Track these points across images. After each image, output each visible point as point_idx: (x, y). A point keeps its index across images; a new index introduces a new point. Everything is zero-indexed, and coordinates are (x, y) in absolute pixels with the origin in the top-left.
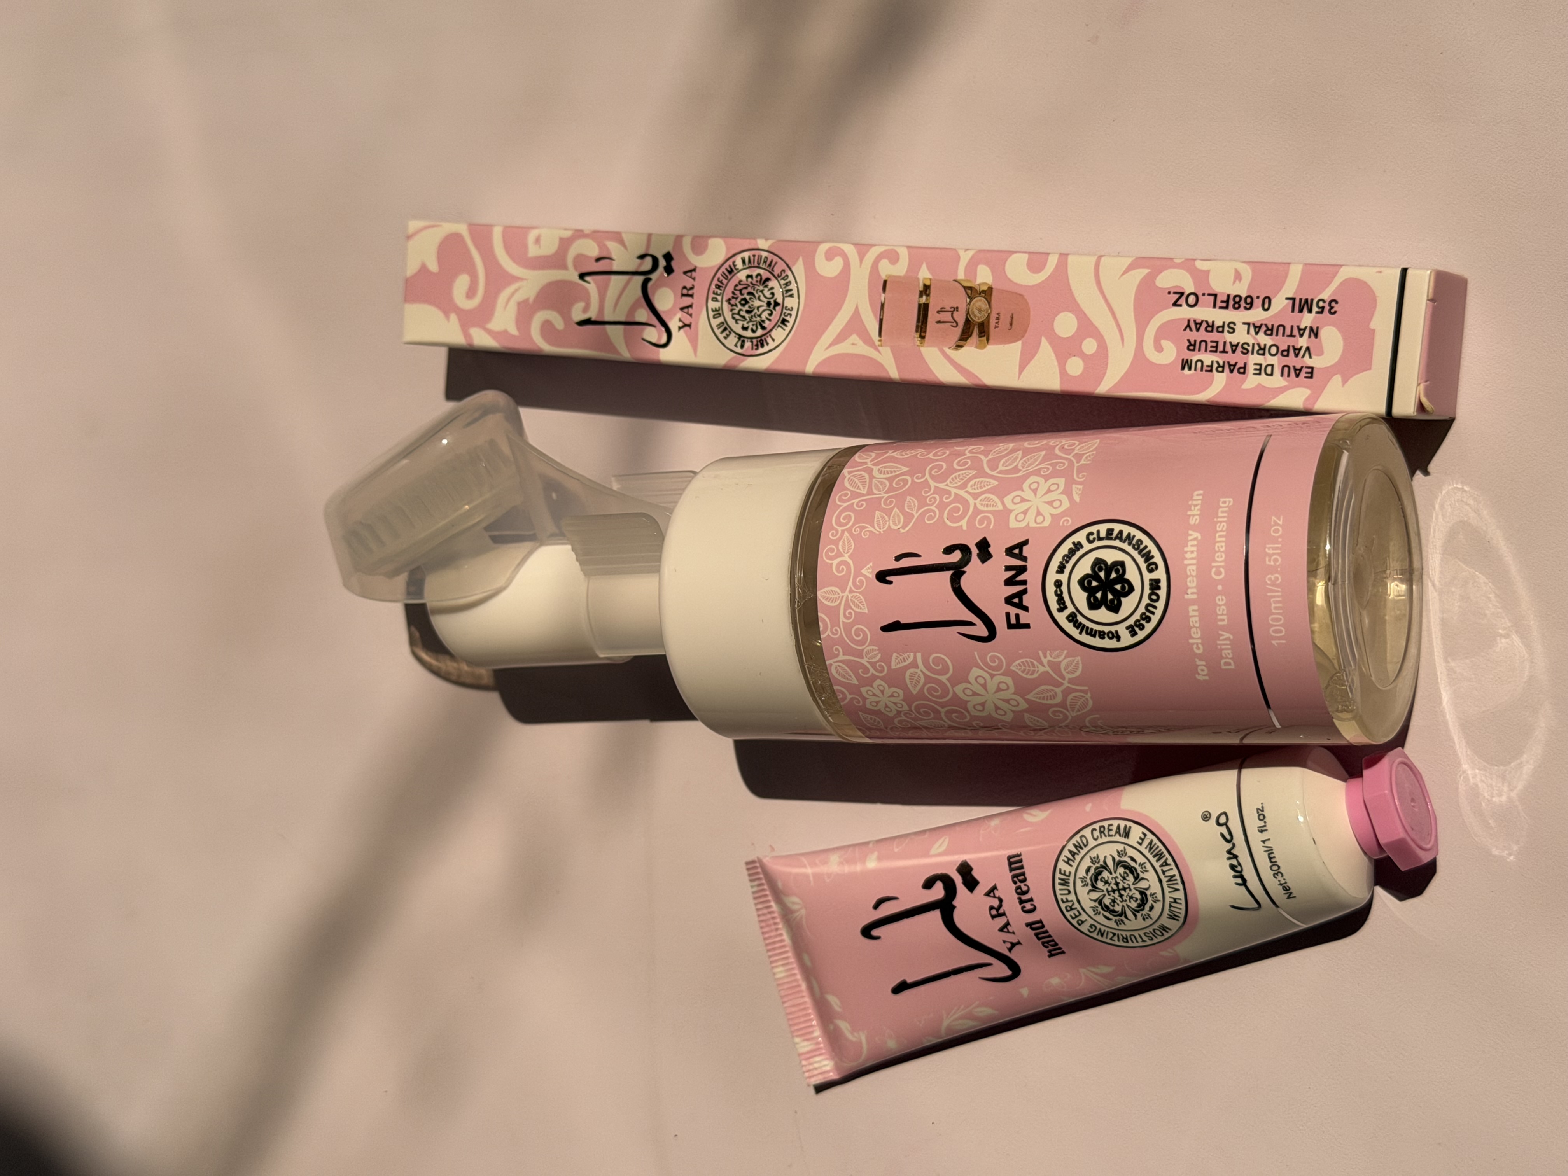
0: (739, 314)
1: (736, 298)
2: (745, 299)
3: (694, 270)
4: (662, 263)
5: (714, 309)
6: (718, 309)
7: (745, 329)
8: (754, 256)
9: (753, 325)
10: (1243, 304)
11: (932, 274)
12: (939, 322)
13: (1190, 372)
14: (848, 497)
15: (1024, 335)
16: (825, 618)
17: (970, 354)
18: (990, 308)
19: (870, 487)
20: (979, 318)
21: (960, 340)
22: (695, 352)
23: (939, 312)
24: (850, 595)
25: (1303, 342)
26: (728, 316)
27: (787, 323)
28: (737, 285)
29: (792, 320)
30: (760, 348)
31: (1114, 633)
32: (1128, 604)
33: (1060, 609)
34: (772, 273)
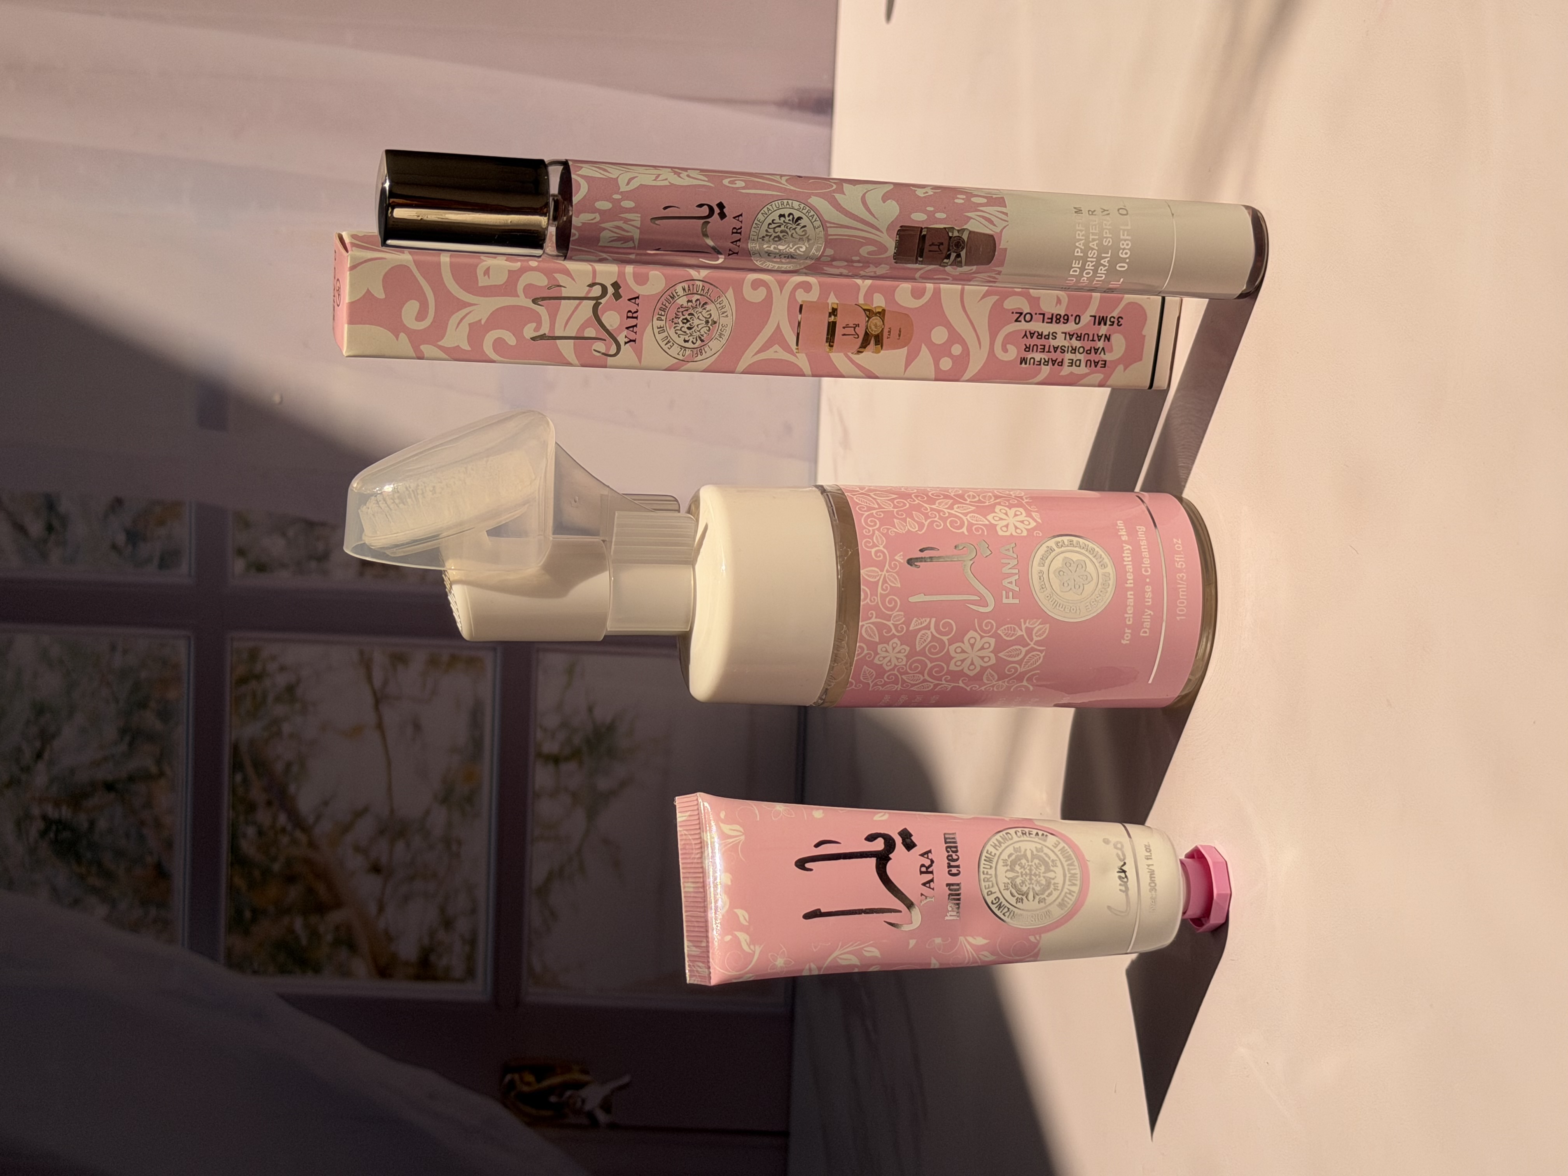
0: (681, 330)
1: (679, 318)
2: (686, 319)
3: (638, 297)
4: (611, 290)
5: (659, 326)
6: (662, 326)
7: (685, 341)
8: (693, 285)
9: (693, 338)
10: (1062, 320)
11: (838, 299)
12: (844, 335)
13: (1026, 366)
14: (865, 509)
15: (909, 343)
16: (866, 589)
17: (868, 357)
18: (884, 324)
19: (878, 504)
20: (875, 331)
21: (860, 347)
22: (640, 361)
23: (844, 328)
24: (887, 574)
25: (1100, 344)
26: (672, 332)
27: (722, 337)
28: (679, 308)
29: (727, 334)
30: (699, 356)
31: (1078, 608)
32: (1089, 588)
33: (1042, 590)
34: (709, 299)
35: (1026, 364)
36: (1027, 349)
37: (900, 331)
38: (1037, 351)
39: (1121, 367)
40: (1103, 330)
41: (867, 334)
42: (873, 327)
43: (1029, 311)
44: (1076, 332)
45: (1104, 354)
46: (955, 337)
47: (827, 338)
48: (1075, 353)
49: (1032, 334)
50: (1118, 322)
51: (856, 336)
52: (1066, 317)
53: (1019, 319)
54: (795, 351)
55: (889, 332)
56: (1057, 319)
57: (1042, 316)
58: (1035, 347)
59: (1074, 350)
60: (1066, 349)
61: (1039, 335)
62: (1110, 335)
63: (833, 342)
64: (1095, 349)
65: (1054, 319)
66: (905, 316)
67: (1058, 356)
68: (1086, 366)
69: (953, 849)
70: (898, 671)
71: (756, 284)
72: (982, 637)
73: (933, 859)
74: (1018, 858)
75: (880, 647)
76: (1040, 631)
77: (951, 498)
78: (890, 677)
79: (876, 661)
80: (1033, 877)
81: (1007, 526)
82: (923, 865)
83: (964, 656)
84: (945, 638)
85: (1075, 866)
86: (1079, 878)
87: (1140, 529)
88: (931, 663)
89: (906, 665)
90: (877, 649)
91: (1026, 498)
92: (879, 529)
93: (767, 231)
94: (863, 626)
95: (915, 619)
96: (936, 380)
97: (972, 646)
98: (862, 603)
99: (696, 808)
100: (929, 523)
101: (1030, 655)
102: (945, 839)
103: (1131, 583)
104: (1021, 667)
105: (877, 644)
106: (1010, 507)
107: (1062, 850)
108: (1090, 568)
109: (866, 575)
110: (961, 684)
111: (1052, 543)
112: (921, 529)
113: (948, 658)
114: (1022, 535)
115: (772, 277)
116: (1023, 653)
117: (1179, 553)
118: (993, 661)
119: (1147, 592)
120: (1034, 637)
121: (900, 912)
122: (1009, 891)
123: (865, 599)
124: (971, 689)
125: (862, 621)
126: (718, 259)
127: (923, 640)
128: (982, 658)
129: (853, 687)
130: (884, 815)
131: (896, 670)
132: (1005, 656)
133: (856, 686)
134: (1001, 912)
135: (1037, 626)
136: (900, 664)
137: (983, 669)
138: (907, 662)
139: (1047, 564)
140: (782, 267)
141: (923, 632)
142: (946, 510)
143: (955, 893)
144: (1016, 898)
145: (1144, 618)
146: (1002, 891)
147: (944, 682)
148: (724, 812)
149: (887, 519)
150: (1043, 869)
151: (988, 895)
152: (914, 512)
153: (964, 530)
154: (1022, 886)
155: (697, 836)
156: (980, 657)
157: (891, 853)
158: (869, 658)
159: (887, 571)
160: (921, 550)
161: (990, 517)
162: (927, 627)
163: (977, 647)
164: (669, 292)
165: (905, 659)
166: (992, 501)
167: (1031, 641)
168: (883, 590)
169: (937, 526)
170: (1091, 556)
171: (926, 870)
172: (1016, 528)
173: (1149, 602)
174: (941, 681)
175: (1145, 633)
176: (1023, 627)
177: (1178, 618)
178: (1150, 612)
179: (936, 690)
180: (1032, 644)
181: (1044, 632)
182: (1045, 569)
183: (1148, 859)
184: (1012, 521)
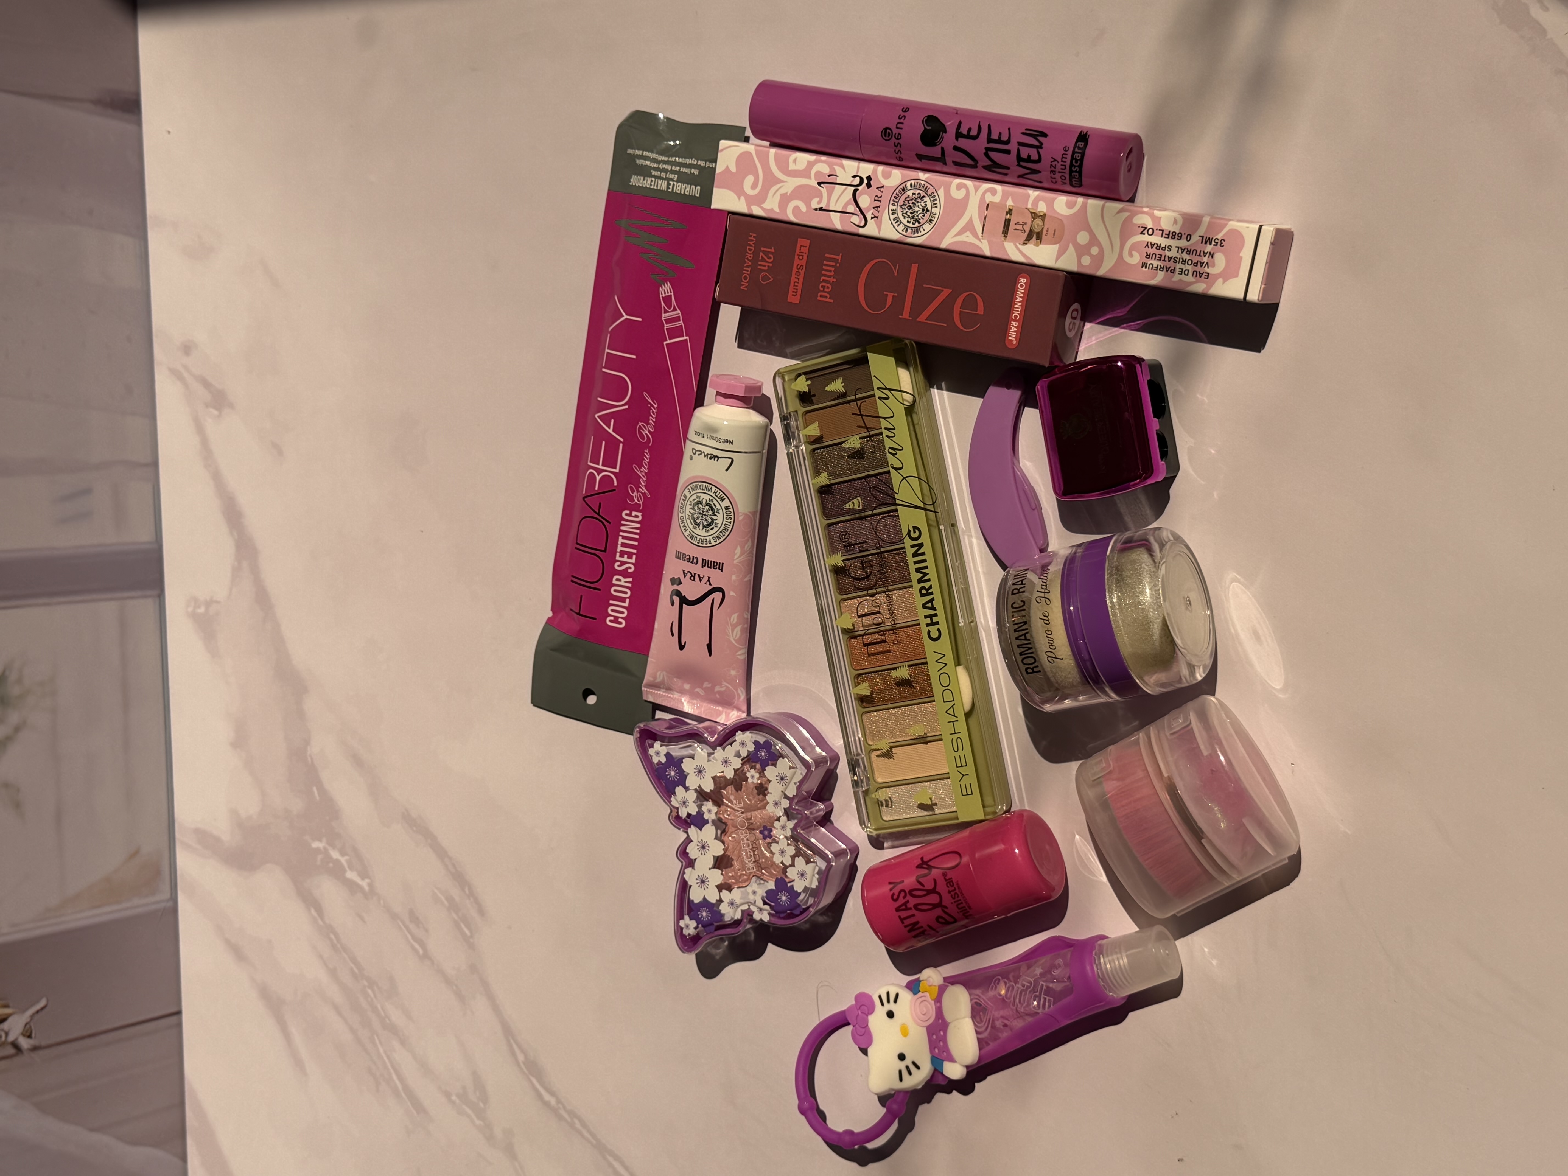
0: (906, 213)
1: (906, 205)
2: (910, 206)
3: (883, 187)
4: (865, 181)
5: (892, 210)
6: (894, 209)
7: (908, 222)
8: (918, 183)
9: (913, 220)
10: (1176, 236)
11: (1014, 203)
12: (1016, 229)
15: (1060, 241)
18: (1043, 224)
20: (1037, 229)
21: (1026, 240)
23: (1015, 224)
25: (1205, 260)
26: (900, 214)
27: (932, 221)
28: (907, 198)
29: (935, 220)
30: (916, 233)
34: (927, 194)
35: (1146, 268)
36: (1148, 257)
37: (1055, 231)
38: (1155, 259)
39: (1221, 280)
40: (1209, 248)
41: (1031, 230)
43: (1151, 227)
44: (1186, 247)
45: (1208, 268)
46: (1094, 240)
47: (1003, 231)
49: (1152, 245)
50: (1221, 243)
51: (1024, 232)
52: (1180, 235)
53: (1144, 232)
54: (981, 237)
55: (1047, 231)
56: (1173, 235)
57: (1161, 232)
59: (1184, 262)
60: (1178, 260)
61: (1158, 246)
62: (1213, 253)
63: (1008, 235)
64: (1201, 263)
66: (1059, 220)
67: (1171, 265)
68: (1193, 275)
71: (959, 187)
115: (971, 182)
164: (901, 187)
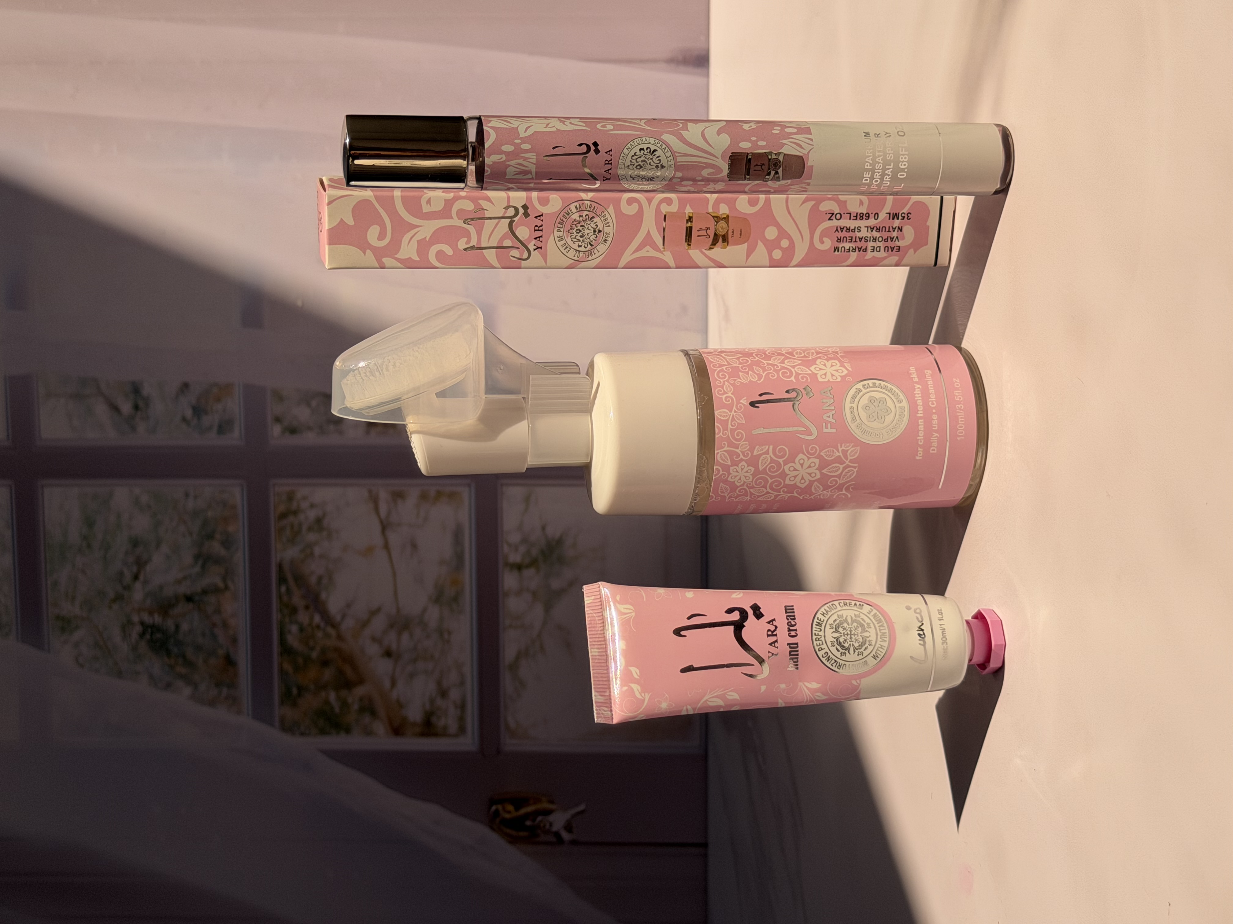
0: (575, 238)
1: (573, 229)
2: (579, 230)
3: (542, 215)
4: (521, 211)
5: (559, 236)
6: (561, 236)
7: (579, 246)
8: (583, 204)
9: (585, 244)
10: (864, 217)
11: (692, 209)
12: (699, 236)
13: (838, 253)
14: (718, 366)
15: (748, 240)
16: (719, 426)
17: (718, 252)
18: (728, 227)
19: (727, 362)
20: (722, 232)
21: (711, 245)
22: (546, 262)
23: (698, 231)
24: (735, 414)
25: (895, 234)
26: (569, 240)
27: (607, 242)
28: (573, 222)
29: (610, 239)
30: (590, 257)
31: (881, 434)
32: (889, 419)
33: (853, 421)
34: (595, 214)
35: (838, 251)
36: (839, 241)
37: (741, 231)
38: (846, 242)
39: (911, 251)
40: (897, 223)
41: (715, 234)
42: (720, 229)
43: (839, 212)
44: (875, 226)
45: (898, 241)
46: (783, 234)
47: (686, 239)
48: (875, 242)
49: (842, 229)
50: (908, 216)
51: (708, 237)
52: (867, 215)
53: (832, 218)
54: (662, 250)
55: (733, 232)
56: (861, 217)
57: (849, 215)
58: (845, 239)
59: (875, 240)
60: (869, 239)
61: (847, 229)
62: (902, 227)
63: (691, 242)
64: (891, 238)
65: (859, 217)
66: (744, 219)
67: (862, 244)
68: (885, 251)
69: (792, 617)
70: (747, 486)
71: (630, 201)
72: (809, 458)
73: (777, 625)
74: (841, 623)
75: (731, 468)
76: (853, 452)
77: (782, 355)
78: (741, 491)
79: (729, 479)
80: (853, 636)
81: (825, 374)
82: (769, 630)
83: (795, 473)
84: (781, 460)
85: (884, 627)
86: (888, 637)
87: (927, 372)
88: (771, 479)
89: (752, 482)
90: (729, 470)
91: (840, 353)
92: (728, 381)
93: (631, 161)
94: (718, 453)
95: (757, 447)
96: (770, 267)
97: (802, 465)
98: (716, 436)
99: (598, 593)
100: (766, 374)
101: (846, 470)
102: (786, 610)
103: (921, 414)
104: (840, 480)
105: (729, 466)
106: (828, 360)
107: (875, 615)
108: (890, 403)
109: (718, 414)
110: (795, 494)
111: (860, 386)
112: (760, 379)
113: (784, 475)
114: (837, 380)
115: (643, 195)
116: (841, 469)
117: (957, 389)
118: (818, 476)
119: (934, 420)
120: (848, 456)
121: (753, 665)
122: (835, 647)
123: (718, 434)
124: (803, 497)
125: (717, 450)
126: (596, 184)
127: (764, 462)
128: (810, 474)
129: (714, 499)
130: (738, 594)
131: (745, 486)
132: (827, 472)
133: (715, 499)
134: (830, 663)
135: (850, 449)
136: (747, 481)
137: (811, 483)
138: (753, 480)
139: (856, 402)
140: (644, 188)
141: (764, 456)
142: (779, 365)
143: (794, 651)
144: (840, 652)
145: (932, 440)
146: (830, 647)
147: (782, 493)
148: (619, 595)
149: (734, 373)
150: (860, 629)
151: (819, 651)
152: (754, 367)
153: (793, 378)
154: (844, 643)
155: (600, 614)
156: (808, 473)
157: (745, 622)
158: (724, 477)
159: (735, 411)
160: (761, 395)
161: (812, 368)
162: (767, 452)
163: (805, 466)
164: (565, 210)
165: (751, 477)
166: (815, 356)
167: (847, 459)
168: (732, 426)
169: (772, 376)
170: (889, 394)
171: (772, 633)
172: (833, 375)
173: (935, 427)
174: (780, 492)
175: (934, 450)
176: (840, 449)
177: (958, 438)
178: (936, 434)
179: (777, 499)
180: (847, 462)
181: (856, 452)
182: (855, 405)
183: (940, 620)
184: (829, 370)
